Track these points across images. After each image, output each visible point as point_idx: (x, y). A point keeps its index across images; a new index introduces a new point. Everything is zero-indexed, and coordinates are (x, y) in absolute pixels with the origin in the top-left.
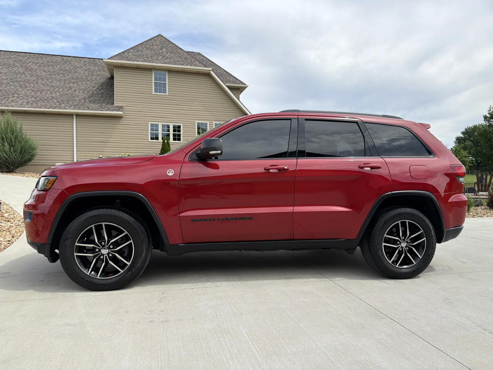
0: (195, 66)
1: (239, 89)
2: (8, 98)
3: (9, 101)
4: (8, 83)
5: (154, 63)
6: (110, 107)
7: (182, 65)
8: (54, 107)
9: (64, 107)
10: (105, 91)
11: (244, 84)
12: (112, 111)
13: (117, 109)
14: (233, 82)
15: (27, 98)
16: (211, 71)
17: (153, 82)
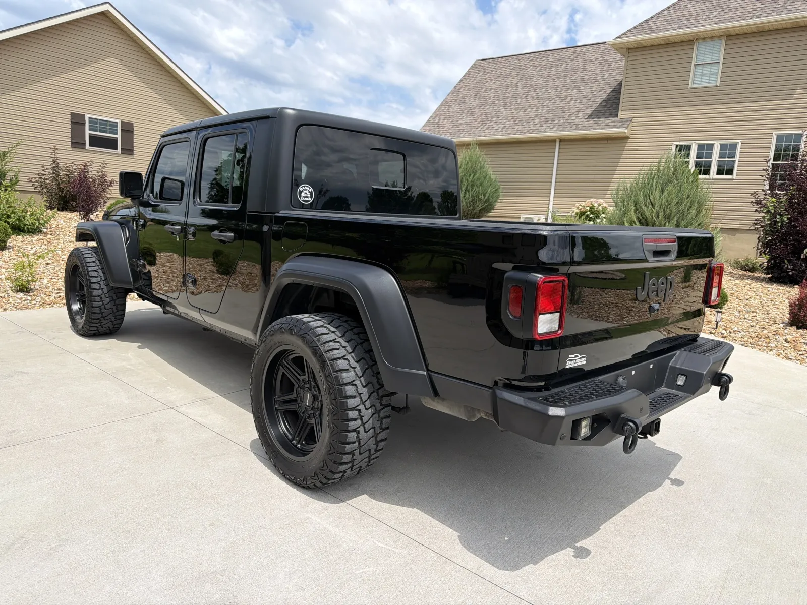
0: (790, 12)
5: (696, 27)
6: (610, 121)
8: (531, 131)
9: (543, 130)
12: (610, 128)
13: (621, 124)
17: (693, 65)
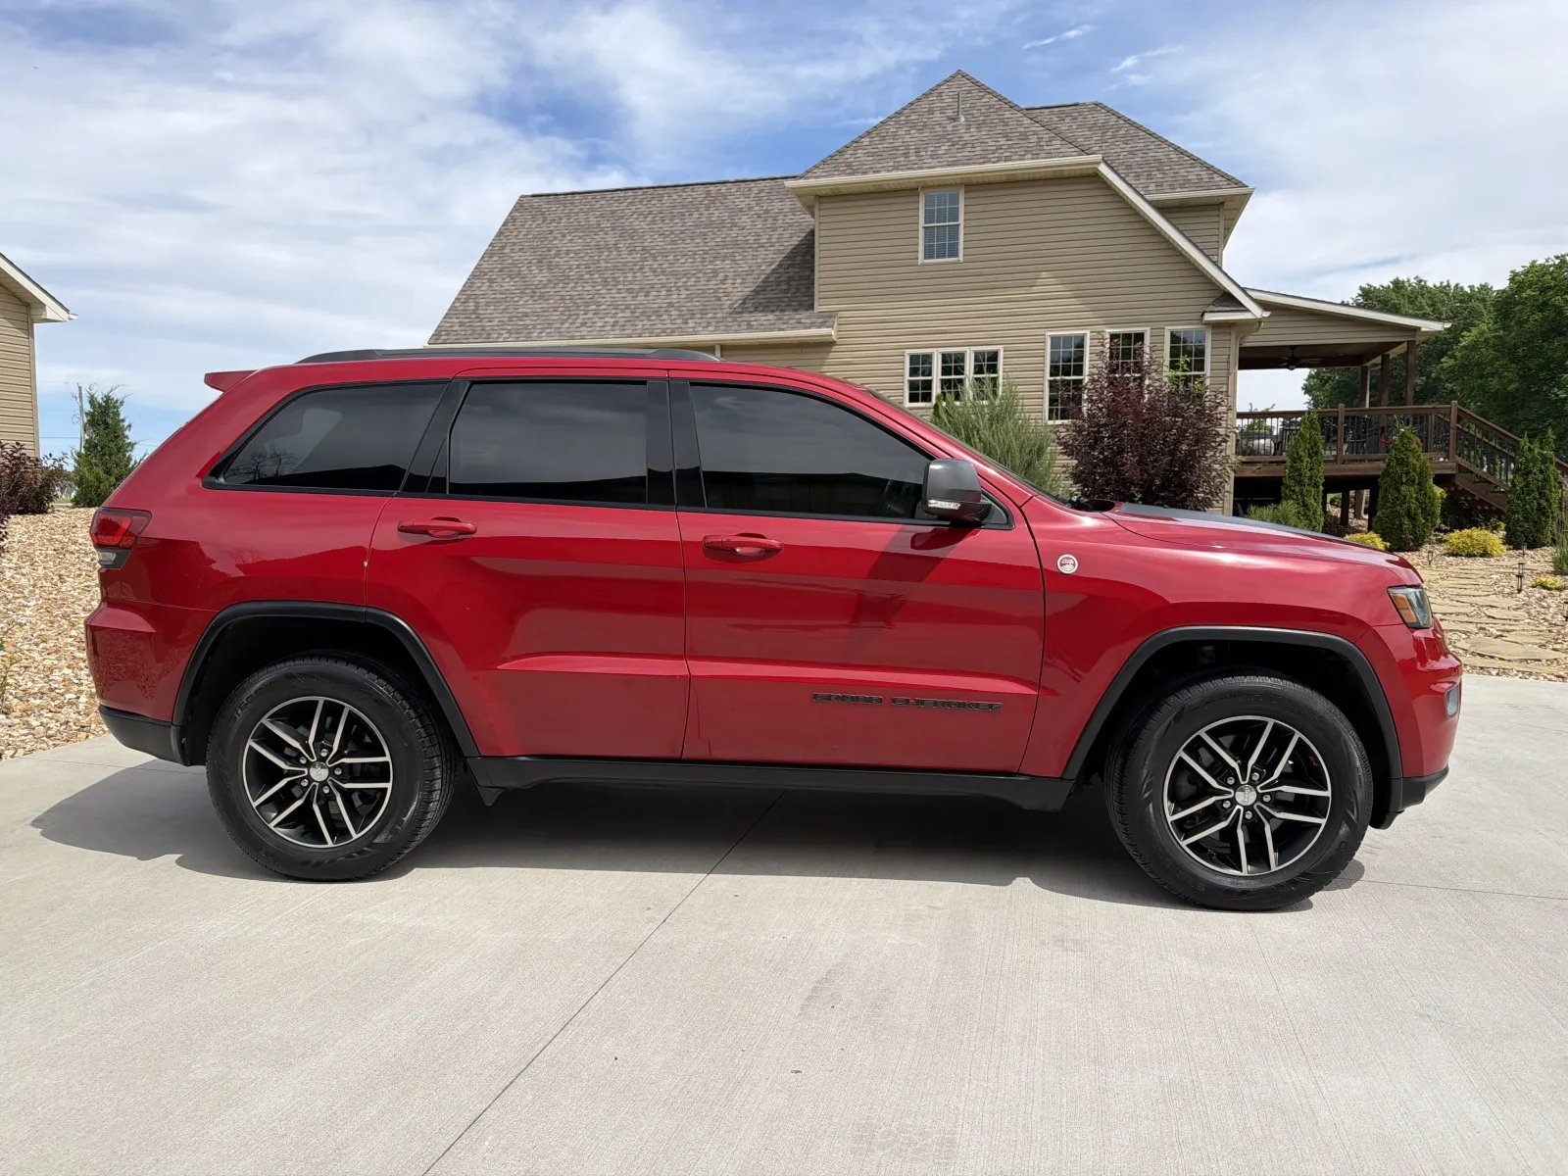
0: (1049, 155)
1: (1222, 203)
2: (575, 317)
3: (576, 325)
4: (580, 278)
5: (922, 168)
6: (803, 316)
7: (1005, 161)
8: (669, 331)
9: (691, 330)
10: (797, 270)
11: (1239, 184)
12: (806, 328)
13: (821, 320)
14: (1199, 184)
15: (614, 311)
16: (1099, 163)
17: (921, 229)
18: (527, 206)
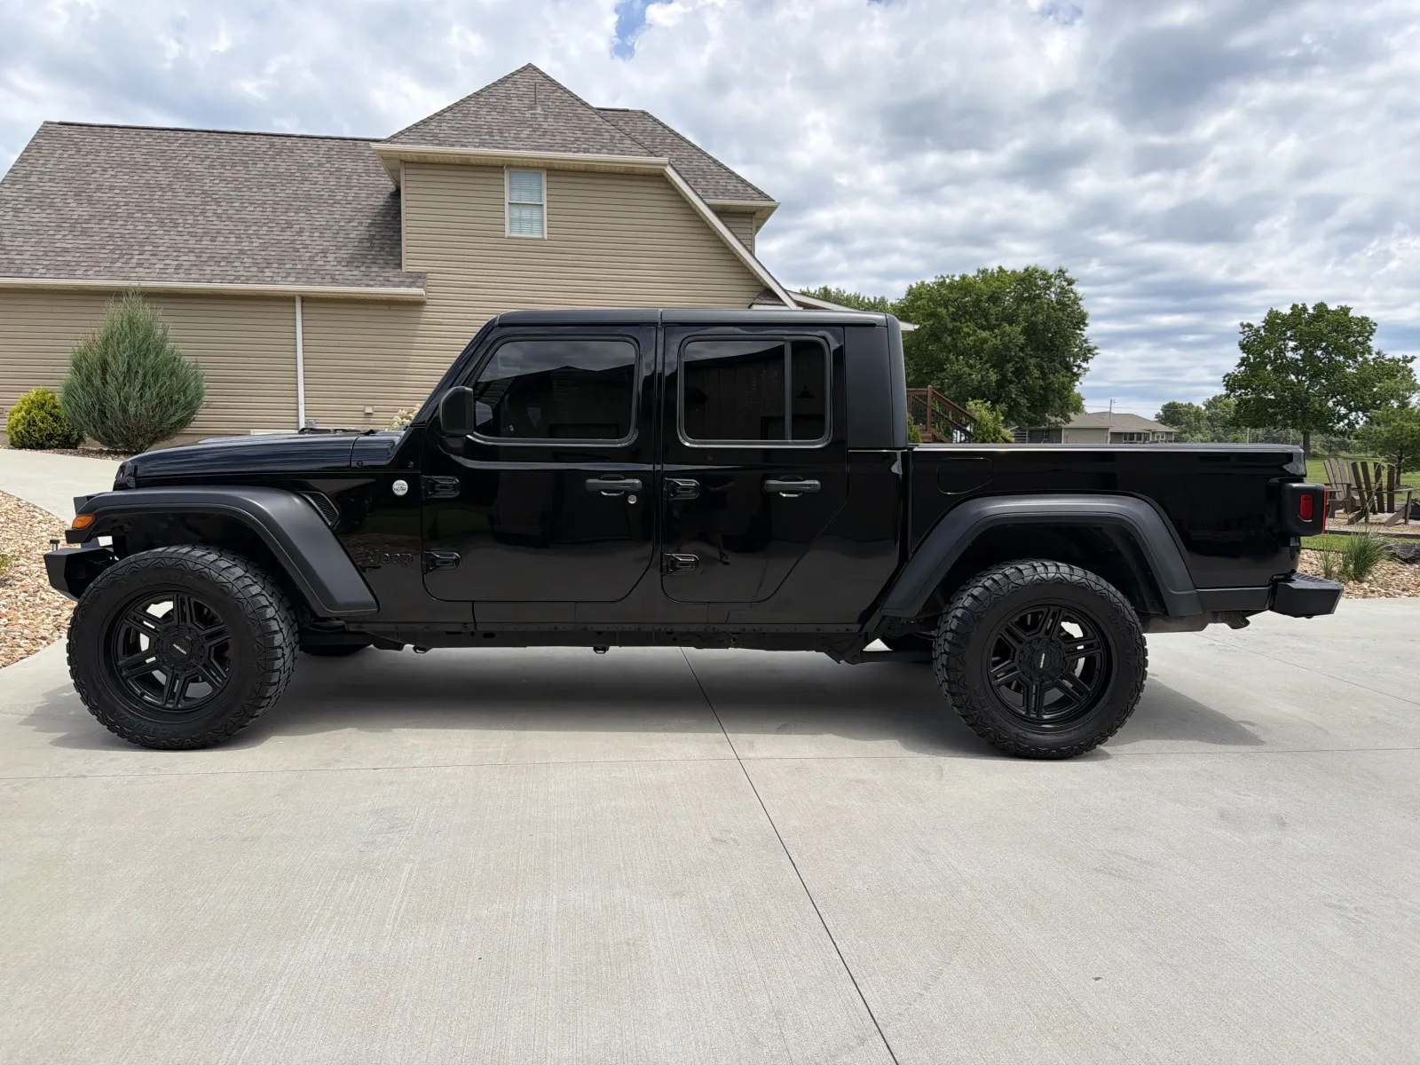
0: (622, 152)
1: (754, 213)
2: (129, 257)
3: (130, 265)
4: (130, 216)
5: (507, 148)
6: (391, 274)
7: (585, 152)
8: (244, 278)
9: (270, 279)
10: (378, 229)
11: (768, 198)
12: (395, 286)
13: (411, 280)
14: (736, 195)
15: (176, 254)
16: (665, 165)
17: (506, 204)
18: (51, 132)
